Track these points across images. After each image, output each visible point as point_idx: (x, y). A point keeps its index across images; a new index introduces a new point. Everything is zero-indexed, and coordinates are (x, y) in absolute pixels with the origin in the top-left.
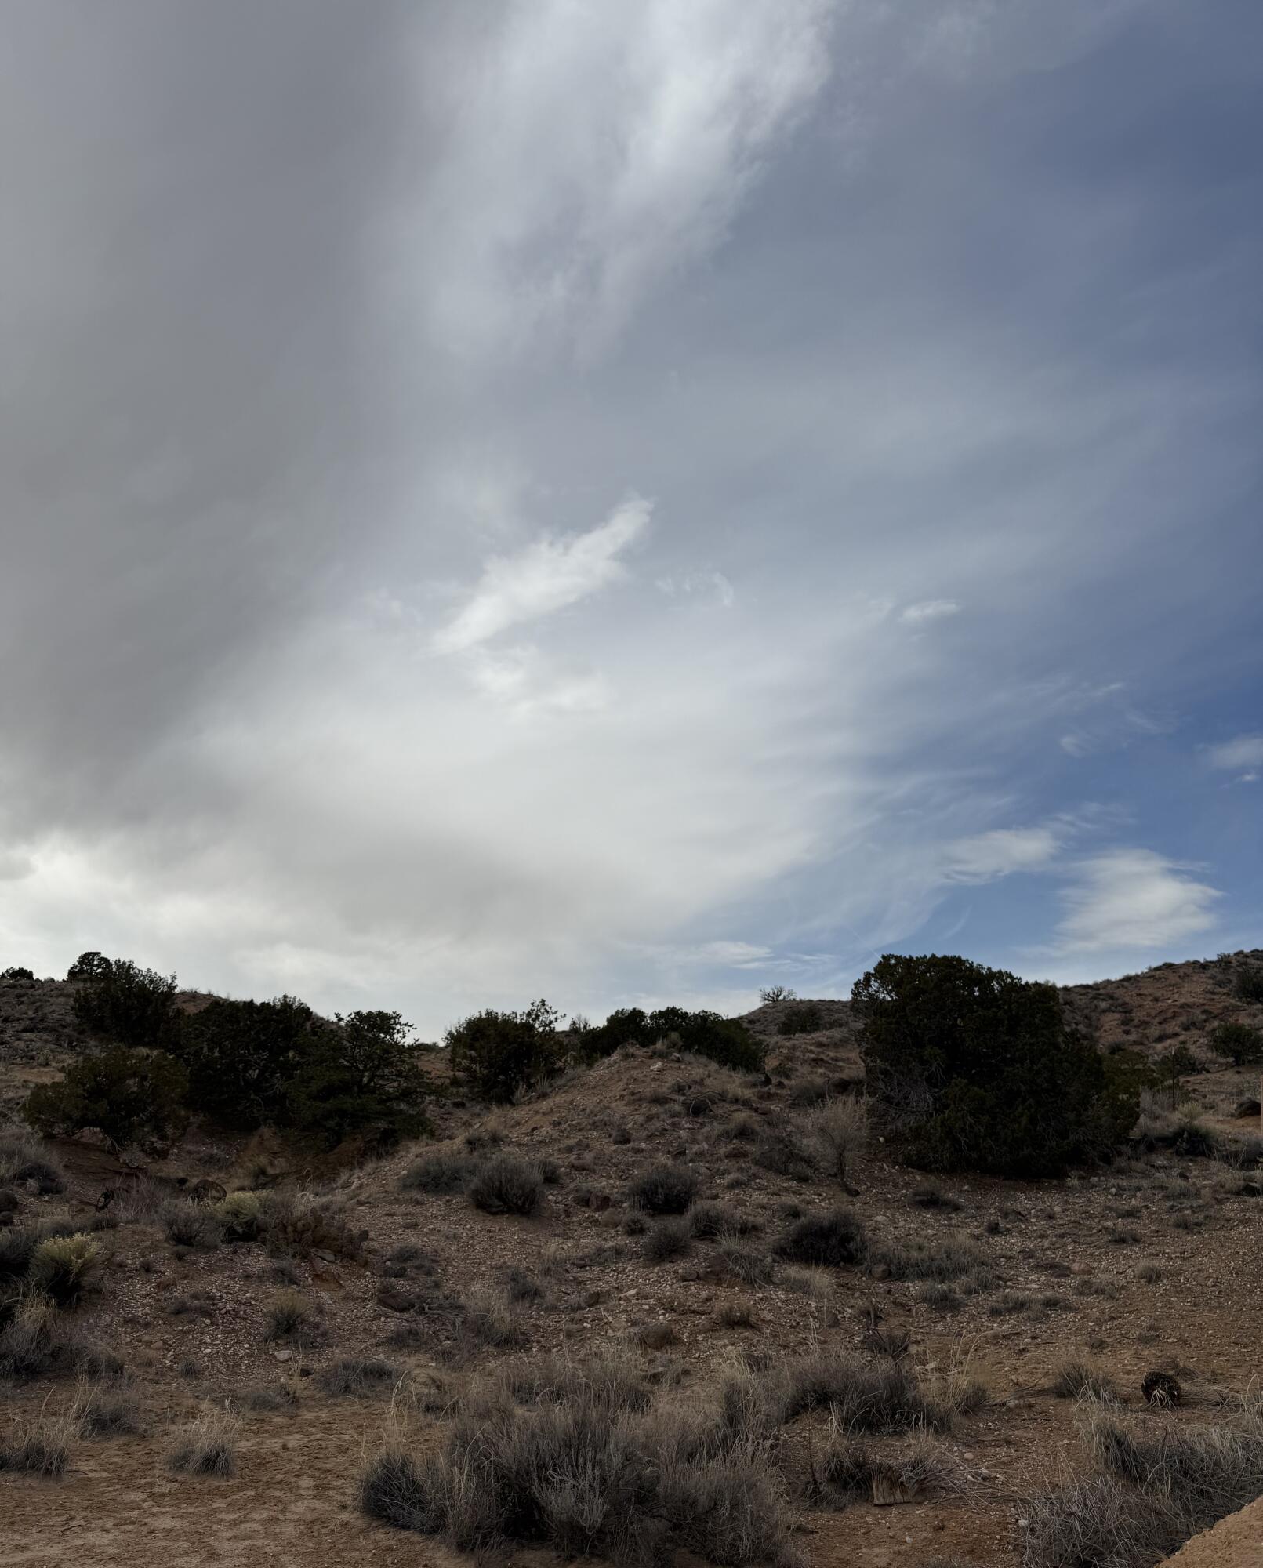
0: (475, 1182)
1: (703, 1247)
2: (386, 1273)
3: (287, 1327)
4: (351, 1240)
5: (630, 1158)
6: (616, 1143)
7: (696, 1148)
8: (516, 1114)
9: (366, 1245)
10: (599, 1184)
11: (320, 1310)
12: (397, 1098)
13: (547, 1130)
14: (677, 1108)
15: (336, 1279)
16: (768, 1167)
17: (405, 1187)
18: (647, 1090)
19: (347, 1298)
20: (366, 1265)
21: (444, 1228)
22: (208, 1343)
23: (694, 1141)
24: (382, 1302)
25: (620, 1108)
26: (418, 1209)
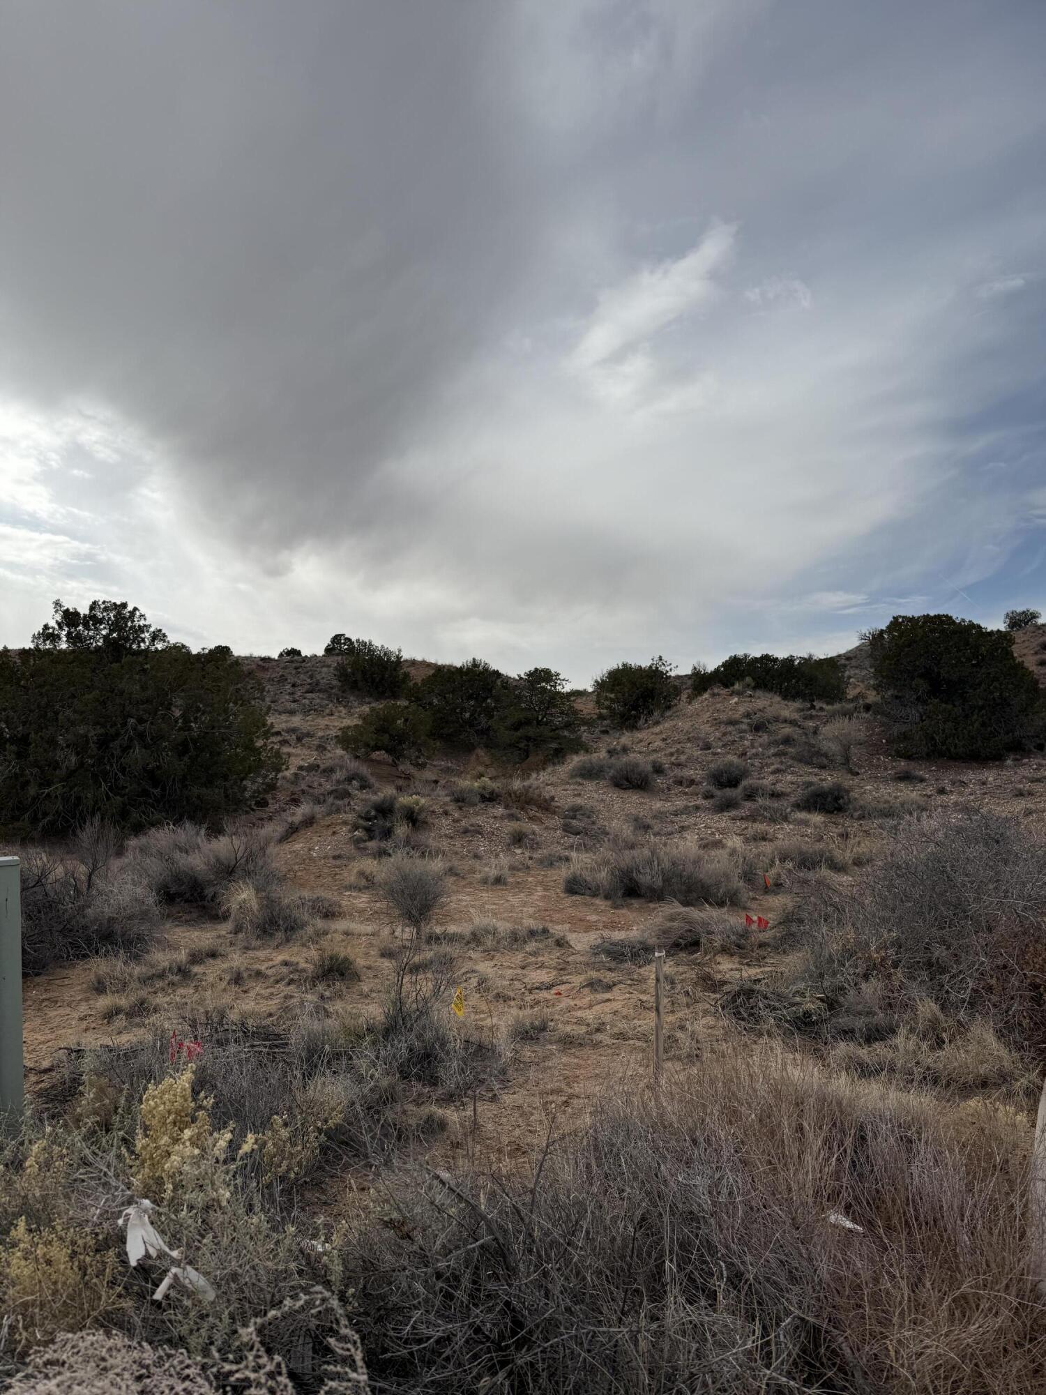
0: (612, 772)
1: (748, 804)
2: (566, 817)
3: (518, 839)
4: (546, 801)
5: (710, 758)
6: (701, 749)
7: (754, 751)
8: (639, 735)
9: (553, 804)
10: (689, 773)
11: (534, 833)
12: (562, 728)
13: (658, 744)
14: (744, 727)
15: (540, 820)
16: (800, 761)
17: (572, 777)
18: (723, 717)
19: (547, 828)
20: (554, 813)
21: (596, 796)
22: (482, 846)
23: (753, 747)
24: (565, 830)
25: (706, 728)
26: (581, 787)
